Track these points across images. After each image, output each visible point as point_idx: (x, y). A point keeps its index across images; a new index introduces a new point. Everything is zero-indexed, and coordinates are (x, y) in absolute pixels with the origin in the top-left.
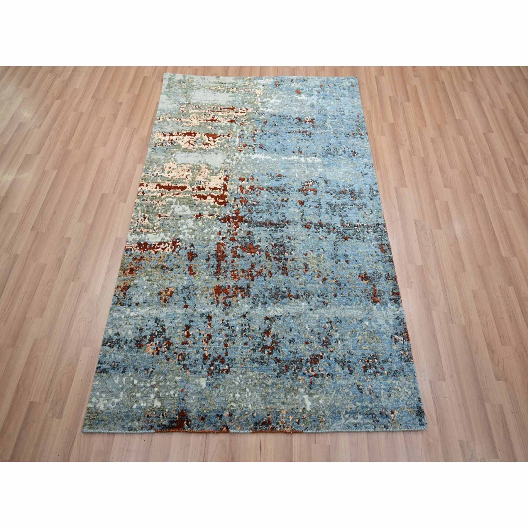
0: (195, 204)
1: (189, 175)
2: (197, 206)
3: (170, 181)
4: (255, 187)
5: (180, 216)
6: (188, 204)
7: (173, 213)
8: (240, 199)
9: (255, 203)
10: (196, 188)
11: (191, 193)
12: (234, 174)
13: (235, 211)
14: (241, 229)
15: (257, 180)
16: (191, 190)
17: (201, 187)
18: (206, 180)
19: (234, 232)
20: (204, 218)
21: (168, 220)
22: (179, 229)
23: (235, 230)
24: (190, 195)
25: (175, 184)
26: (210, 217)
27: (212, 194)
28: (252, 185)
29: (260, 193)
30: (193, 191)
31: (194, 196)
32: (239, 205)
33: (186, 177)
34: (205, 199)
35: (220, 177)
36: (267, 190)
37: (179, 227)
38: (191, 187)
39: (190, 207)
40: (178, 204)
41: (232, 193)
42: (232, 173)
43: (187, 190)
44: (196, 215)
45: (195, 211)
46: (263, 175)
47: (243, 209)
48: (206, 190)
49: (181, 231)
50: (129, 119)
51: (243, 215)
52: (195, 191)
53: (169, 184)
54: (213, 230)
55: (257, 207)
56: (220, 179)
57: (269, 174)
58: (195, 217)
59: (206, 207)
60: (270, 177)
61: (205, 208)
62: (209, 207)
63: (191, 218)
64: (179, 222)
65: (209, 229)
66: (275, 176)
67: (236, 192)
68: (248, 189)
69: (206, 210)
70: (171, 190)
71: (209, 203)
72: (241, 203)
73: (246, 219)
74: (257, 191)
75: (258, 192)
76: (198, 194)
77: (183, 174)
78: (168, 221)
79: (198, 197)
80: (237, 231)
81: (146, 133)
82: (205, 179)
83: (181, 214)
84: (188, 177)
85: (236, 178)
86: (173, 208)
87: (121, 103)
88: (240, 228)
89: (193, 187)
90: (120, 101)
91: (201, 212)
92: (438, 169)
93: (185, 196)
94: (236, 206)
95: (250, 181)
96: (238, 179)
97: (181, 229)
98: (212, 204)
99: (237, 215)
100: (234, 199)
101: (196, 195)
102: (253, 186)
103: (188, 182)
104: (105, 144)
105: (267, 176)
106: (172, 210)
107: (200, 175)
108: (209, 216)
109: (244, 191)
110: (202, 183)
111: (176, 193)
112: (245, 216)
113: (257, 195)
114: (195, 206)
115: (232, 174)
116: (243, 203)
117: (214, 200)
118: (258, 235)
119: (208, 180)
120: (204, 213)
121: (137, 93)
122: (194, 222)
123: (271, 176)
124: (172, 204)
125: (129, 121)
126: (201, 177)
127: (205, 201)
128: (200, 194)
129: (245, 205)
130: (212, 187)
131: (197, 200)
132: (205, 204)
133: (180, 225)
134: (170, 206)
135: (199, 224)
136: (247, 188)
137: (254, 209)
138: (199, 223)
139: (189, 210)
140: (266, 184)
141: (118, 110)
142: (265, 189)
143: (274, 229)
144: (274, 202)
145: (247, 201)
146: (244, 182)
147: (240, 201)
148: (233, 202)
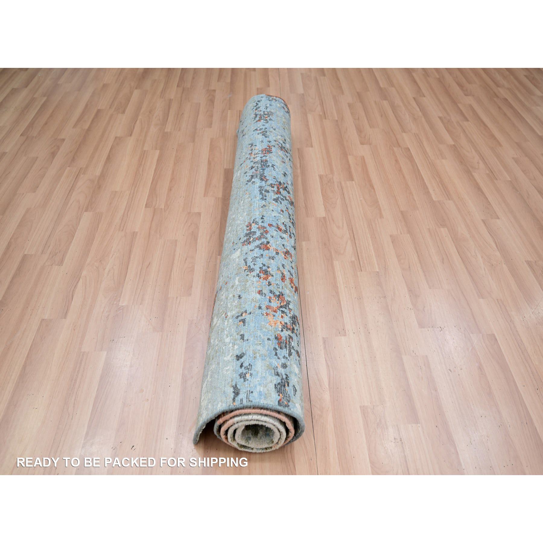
50: (74, 158)
81: (98, 172)
87: (63, 140)
90: (62, 136)
92: (537, 192)
104: (34, 189)
121: (86, 127)
125: (73, 160)
141: (59, 148)
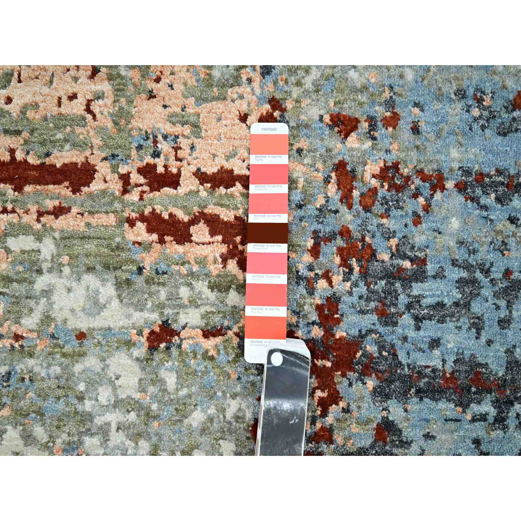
0: (140, 270)
1: (99, 96)
2: (149, 281)
3: (18, 133)
4: (405, 171)
5: (81, 336)
6: (107, 267)
7: (47, 319)
8: (340, 242)
9: (407, 264)
10: (136, 178)
11: (117, 205)
12: (306, 93)
13: (319, 308)
14: (346, 410)
15: (416, 130)
16: (116, 187)
17: (160, 170)
18: (178, 129)
19: (319, 425)
20: (185, 345)
21: (31, 355)
22: (80, 408)
23: (324, 414)
24: (112, 219)
25: (42, 150)
26: (210, 344)
27: (211, 209)
28: (391, 159)
29: (427, 208)
30: (125, 191)
31: (132, 223)
32: (337, 279)
33: (88, 110)
34: (180, 242)
35: (244, 108)
36: (461, 187)
37: (81, 398)
38: (114, 169)
39: (119, 285)
40: (67, 270)
41: (300, 206)
42: (299, 84)
43: (96, 186)
44: (146, 332)
45: (140, 307)
46: (439, 96)
47: (355, 299)
48: (182, 190)
49: (89, 417)
51: (354, 332)
52: (134, 197)
53: (12, 151)
54: (229, 414)
55: (417, 289)
56: (243, 118)
57: (471, 92)
58: (143, 340)
59: (190, 285)
60: (476, 112)
61: (184, 292)
62: (201, 286)
63: (129, 344)
64: (78, 368)
65: (212, 411)
66: (498, 105)
67: (320, 201)
68: (374, 183)
69: (194, 303)
70: (28, 188)
71: (202, 262)
72: (345, 263)
73: (370, 357)
74: (415, 196)
75: (421, 200)
76: (147, 211)
77: (70, 92)
78: (31, 362)
79: (150, 230)
80: (330, 420)
82: (172, 119)
83: (83, 325)
84: (95, 107)
85: (314, 112)
86: (47, 293)
88: (342, 404)
89: (123, 170)
91: (168, 311)
93: (94, 221)
94: (322, 284)
95: (381, 132)
96: (327, 118)
97: (88, 405)
98: (215, 269)
99: (329, 333)
100: (310, 243)
101: (143, 218)
102: (396, 166)
103: (97, 141)
105: (459, 106)
106: (43, 301)
107: (151, 96)
108: (207, 334)
109: (356, 193)
110: (164, 146)
111: (50, 204)
112: (362, 336)
113: (417, 220)
114: (139, 281)
115: (296, 92)
116: (354, 262)
117: (224, 249)
118: (422, 442)
119: (187, 130)
120: (183, 319)
122: (143, 369)
123: (480, 101)
124: (39, 272)
126: (155, 106)
127: (180, 249)
128: (158, 209)
129: (364, 274)
130: (211, 169)
131: (147, 247)
132: (184, 270)
133: (82, 387)
134: (32, 283)
135: (162, 382)
136: (367, 176)
137: (403, 299)
138: (163, 373)
139: (115, 303)
140: (454, 153)
142: (450, 185)
143: (492, 412)
144: (491, 257)
145: (373, 254)
146: (352, 141)
147: (340, 251)
148: (307, 258)
